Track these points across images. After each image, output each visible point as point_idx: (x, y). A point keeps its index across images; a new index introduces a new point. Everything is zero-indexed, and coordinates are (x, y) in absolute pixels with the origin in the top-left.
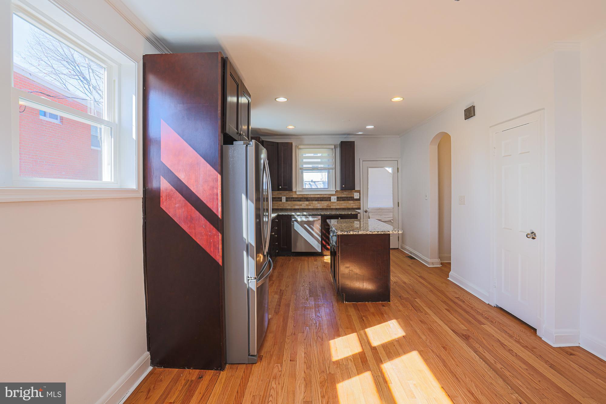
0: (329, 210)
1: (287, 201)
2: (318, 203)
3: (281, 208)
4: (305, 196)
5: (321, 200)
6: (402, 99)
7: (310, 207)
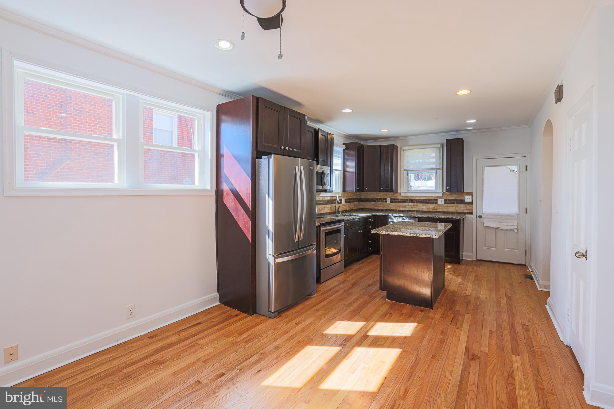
0: (436, 213)
1: (391, 202)
2: (423, 205)
3: (386, 208)
4: (410, 198)
5: (427, 203)
6: (469, 92)
7: (414, 209)
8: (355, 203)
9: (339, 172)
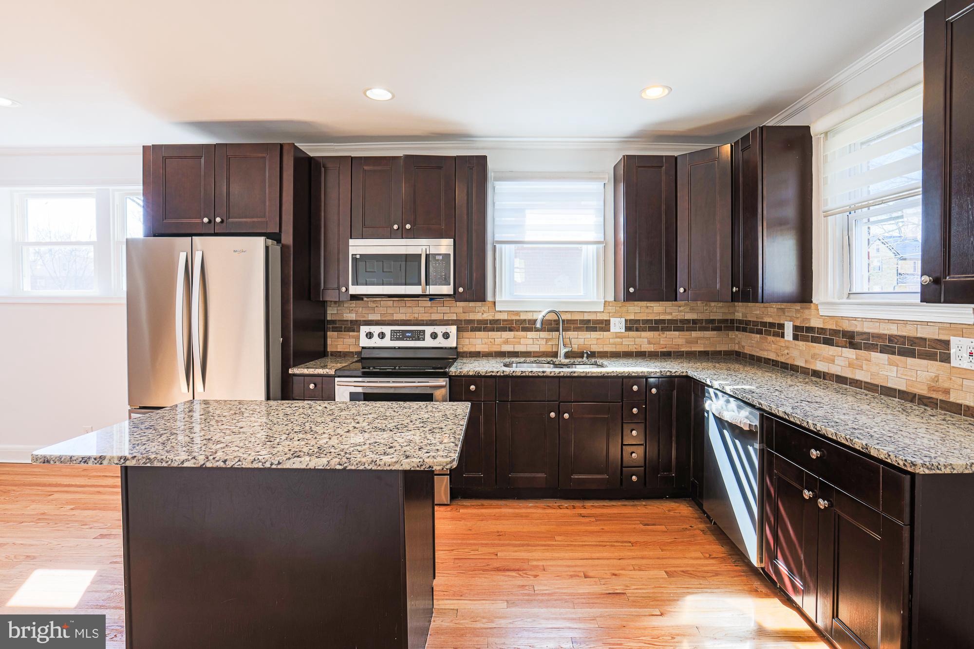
1: (796, 337)
2: (890, 363)
3: (783, 360)
4: (847, 326)
5: (904, 353)
7: (860, 376)
8: (694, 334)
9: (595, 246)
